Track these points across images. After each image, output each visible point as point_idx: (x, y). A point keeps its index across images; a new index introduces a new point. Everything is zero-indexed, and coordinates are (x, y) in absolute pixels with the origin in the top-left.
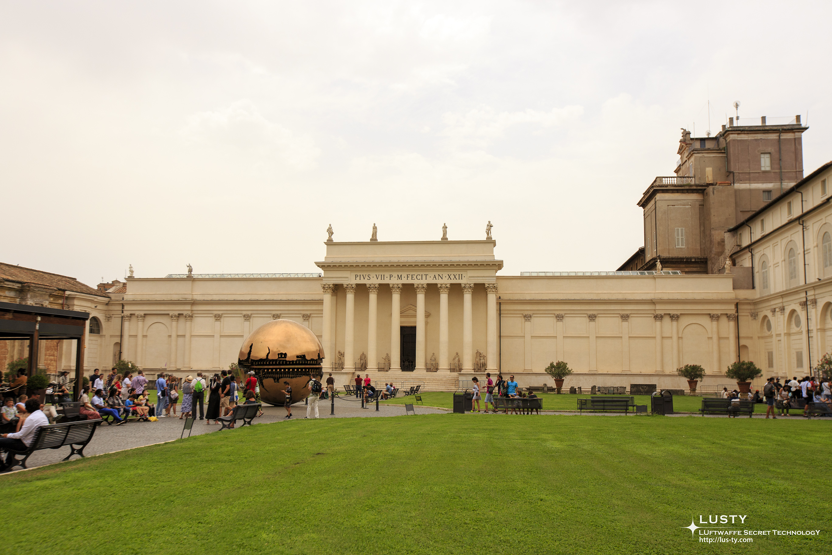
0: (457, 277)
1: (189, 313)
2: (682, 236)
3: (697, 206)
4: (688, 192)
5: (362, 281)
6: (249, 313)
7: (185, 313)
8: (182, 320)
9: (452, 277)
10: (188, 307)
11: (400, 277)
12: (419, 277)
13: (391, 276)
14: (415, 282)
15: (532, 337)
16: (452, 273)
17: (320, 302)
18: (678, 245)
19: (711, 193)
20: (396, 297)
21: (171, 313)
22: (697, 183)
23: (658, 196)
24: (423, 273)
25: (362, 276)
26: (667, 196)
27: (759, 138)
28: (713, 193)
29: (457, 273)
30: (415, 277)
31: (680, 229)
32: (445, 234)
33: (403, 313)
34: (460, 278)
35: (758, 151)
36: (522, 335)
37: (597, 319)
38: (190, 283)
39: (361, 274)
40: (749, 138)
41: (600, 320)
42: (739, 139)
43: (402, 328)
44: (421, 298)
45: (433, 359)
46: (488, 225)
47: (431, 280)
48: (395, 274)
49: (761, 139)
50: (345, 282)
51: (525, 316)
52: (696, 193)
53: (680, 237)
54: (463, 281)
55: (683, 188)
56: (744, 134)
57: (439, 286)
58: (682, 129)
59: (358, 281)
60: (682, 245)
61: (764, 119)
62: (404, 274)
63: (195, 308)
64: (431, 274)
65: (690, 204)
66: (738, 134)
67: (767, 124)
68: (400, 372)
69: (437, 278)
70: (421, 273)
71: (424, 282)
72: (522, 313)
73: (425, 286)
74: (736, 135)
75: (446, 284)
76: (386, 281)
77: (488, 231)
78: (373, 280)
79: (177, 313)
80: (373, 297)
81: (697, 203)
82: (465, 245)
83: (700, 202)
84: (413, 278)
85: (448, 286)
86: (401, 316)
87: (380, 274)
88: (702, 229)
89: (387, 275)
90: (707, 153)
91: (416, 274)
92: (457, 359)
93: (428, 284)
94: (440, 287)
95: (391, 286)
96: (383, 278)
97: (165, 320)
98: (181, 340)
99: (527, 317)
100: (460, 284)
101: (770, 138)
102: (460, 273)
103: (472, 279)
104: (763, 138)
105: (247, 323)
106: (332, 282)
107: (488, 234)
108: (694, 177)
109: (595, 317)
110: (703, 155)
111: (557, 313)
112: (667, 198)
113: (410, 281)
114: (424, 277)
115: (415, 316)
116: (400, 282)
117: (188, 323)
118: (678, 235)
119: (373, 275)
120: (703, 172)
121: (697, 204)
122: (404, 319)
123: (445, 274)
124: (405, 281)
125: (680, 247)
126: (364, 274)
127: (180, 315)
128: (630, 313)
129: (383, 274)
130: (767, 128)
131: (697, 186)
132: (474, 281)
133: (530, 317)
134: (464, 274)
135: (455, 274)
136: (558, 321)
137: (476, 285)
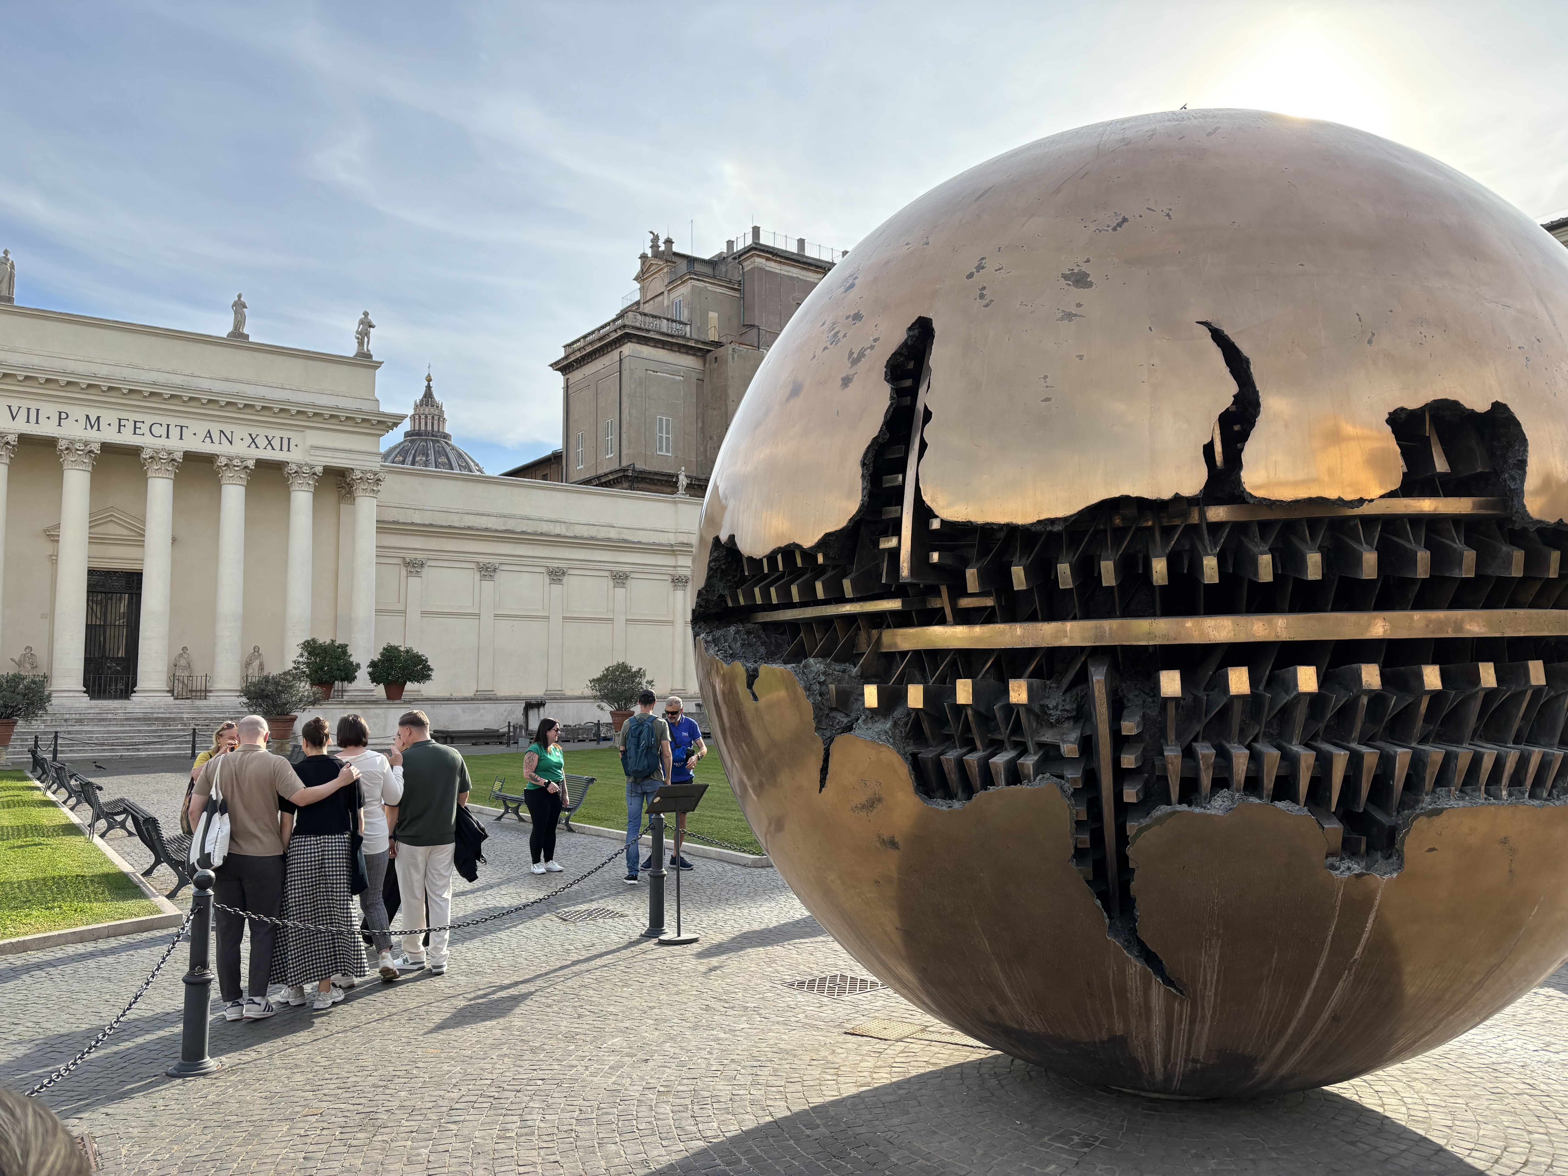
0: (276, 443)
2: (667, 433)
3: (694, 380)
4: (679, 351)
9: (262, 442)
11: (95, 424)
12: (158, 430)
13: (63, 416)
14: (146, 442)
15: (423, 613)
16: (261, 432)
18: (661, 450)
19: (730, 357)
20: (77, 480)
22: (695, 336)
23: (628, 349)
24: (173, 421)
26: (646, 351)
27: (795, 275)
28: (733, 358)
29: (276, 434)
30: (145, 428)
31: (664, 418)
32: (239, 322)
33: (99, 531)
34: (285, 447)
35: (793, 299)
36: (400, 607)
37: (565, 579)
40: (782, 272)
41: (571, 582)
42: (767, 269)
43: (91, 572)
45: (183, 662)
46: (362, 322)
47: (196, 443)
48: (77, 412)
49: (797, 278)
51: (409, 564)
52: (693, 355)
53: (664, 435)
54: (294, 456)
55: (674, 341)
56: (775, 261)
57: (223, 461)
58: (651, 232)
60: (668, 451)
61: (801, 243)
62: (109, 417)
64: (198, 427)
65: (682, 374)
66: (768, 259)
67: (807, 253)
68: (86, 698)
69: (216, 438)
70: (165, 420)
71: (178, 445)
72: (401, 555)
73: (179, 457)
74: (763, 261)
75: (243, 460)
76: (46, 428)
77: (363, 335)
81: (693, 374)
82: (301, 362)
83: (698, 373)
84: (138, 431)
85: (251, 464)
86: (93, 540)
87: (25, 404)
88: (700, 425)
89: (49, 409)
90: (712, 283)
91: (149, 419)
92: (256, 663)
93: (187, 454)
94: (226, 465)
95: (62, 445)
96: (33, 418)
99: (414, 567)
100: (286, 463)
101: (808, 279)
102: (286, 434)
103: (318, 453)
104: (801, 277)
107: (361, 343)
108: (691, 325)
109: (564, 573)
110: (706, 287)
111: (483, 560)
112: (644, 355)
113: (127, 438)
114: (175, 432)
115: (139, 538)
116: (96, 437)
118: (661, 431)
119: (1, 405)
120: (705, 320)
121: (695, 376)
122: (100, 550)
123: (241, 432)
124: (110, 435)
125: (664, 453)
128: (632, 570)
129: (34, 405)
130: (805, 260)
131: (697, 341)
132: (321, 461)
133: (422, 565)
134: (296, 437)
135: (271, 433)
136: (483, 577)
137: (328, 471)
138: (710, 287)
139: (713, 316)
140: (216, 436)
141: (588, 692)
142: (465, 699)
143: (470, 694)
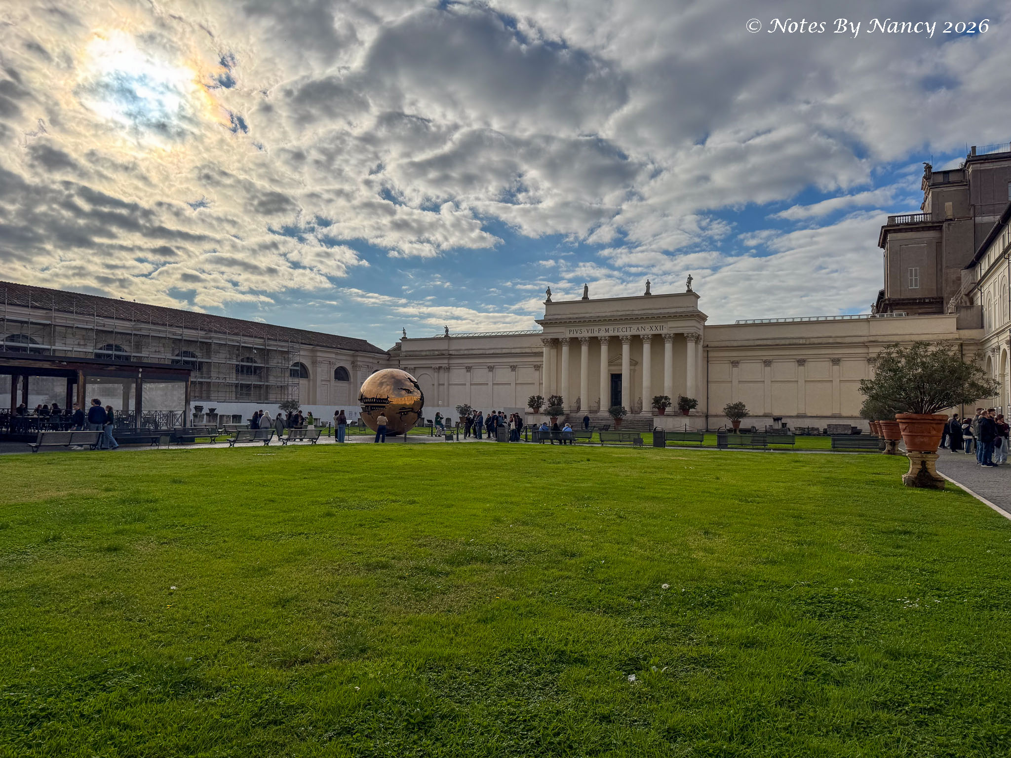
0: (658, 328)
1: (447, 365)
2: (916, 276)
3: (933, 243)
4: (923, 231)
5: (575, 335)
6: (492, 365)
7: (443, 366)
8: (442, 371)
9: (654, 328)
10: (446, 361)
11: (607, 331)
12: (623, 330)
13: (600, 329)
14: (620, 334)
15: (739, 381)
16: (653, 325)
17: (540, 354)
18: (911, 286)
19: (947, 229)
20: (604, 349)
21: (433, 366)
22: (935, 219)
23: (893, 236)
24: (628, 326)
25: (575, 332)
26: (899, 236)
30: (620, 330)
31: (913, 269)
32: (648, 289)
33: (611, 363)
34: (661, 329)
36: (729, 380)
37: (806, 364)
38: (447, 341)
39: (574, 329)
41: (810, 365)
42: (982, 168)
43: (611, 375)
44: (626, 348)
46: (688, 279)
47: (634, 332)
48: (603, 328)
50: (560, 336)
51: (732, 363)
52: (932, 230)
53: (914, 278)
54: (664, 332)
55: (917, 226)
56: (989, 162)
57: (641, 337)
58: (925, 163)
59: (572, 335)
60: (916, 285)
62: (611, 328)
63: (452, 361)
64: (635, 327)
65: (926, 242)
66: (981, 163)
68: (608, 414)
69: (640, 330)
70: (625, 326)
71: (629, 333)
72: (730, 359)
73: (629, 337)
75: (648, 335)
76: (596, 334)
77: (689, 284)
78: (584, 333)
79: (437, 366)
80: (584, 349)
81: (932, 240)
83: (936, 239)
84: (618, 331)
85: (650, 336)
86: (609, 365)
87: (591, 328)
88: (939, 267)
89: (596, 328)
90: (949, 186)
91: (621, 327)
93: (632, 336)
94: (643, 338)
95: (600, 338)
96: (592, 332)
97: (429, 372)
98: (441, 387)
99: (735, 364)
100: (661, 335)
102: (661, 324)
103: (672, 329)
105: (491, 373)
106: (550, 337)
108: (931, 214)
109: (804, 361)
111: (765, 358)
112: (899, 238)
113: (616, 334)
114: (628, 329)
115: (621, 365)
116: (607, 334)
117: (446, 374)
118: (911, 276)
119: (584, 329)
120: (942, 208)
122: (612, 368)
123: (648, 326)
124: (611, 333)
125: (914, 287)
126: (577, 329)
127: (440, 368)
128: (842, 356)
129: (593, 328)
131: (933, 223)
132: (674, 331)
133: (738, 363)
134: (665, 325)
135: (657, 325)
136: (766, 366)
137: (676, 334)
138: (945, 189)
139: (949, 205)
140: (640, 328)
141: (724, 414)
142: (760, 416)
143: (761, 414)
